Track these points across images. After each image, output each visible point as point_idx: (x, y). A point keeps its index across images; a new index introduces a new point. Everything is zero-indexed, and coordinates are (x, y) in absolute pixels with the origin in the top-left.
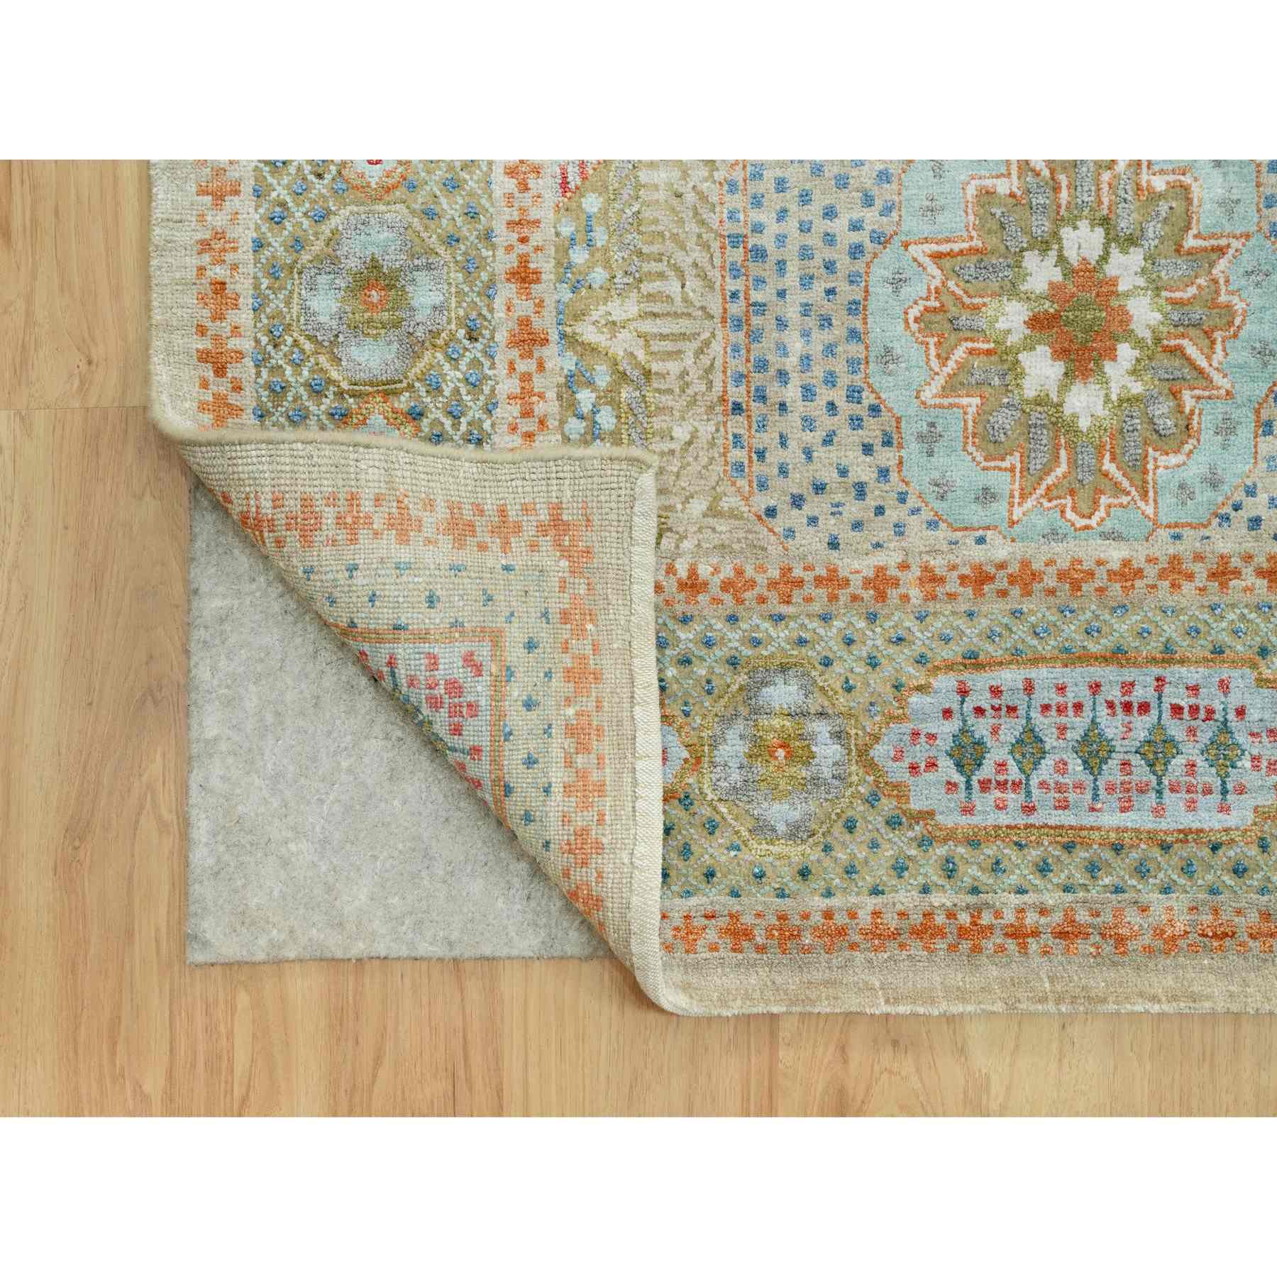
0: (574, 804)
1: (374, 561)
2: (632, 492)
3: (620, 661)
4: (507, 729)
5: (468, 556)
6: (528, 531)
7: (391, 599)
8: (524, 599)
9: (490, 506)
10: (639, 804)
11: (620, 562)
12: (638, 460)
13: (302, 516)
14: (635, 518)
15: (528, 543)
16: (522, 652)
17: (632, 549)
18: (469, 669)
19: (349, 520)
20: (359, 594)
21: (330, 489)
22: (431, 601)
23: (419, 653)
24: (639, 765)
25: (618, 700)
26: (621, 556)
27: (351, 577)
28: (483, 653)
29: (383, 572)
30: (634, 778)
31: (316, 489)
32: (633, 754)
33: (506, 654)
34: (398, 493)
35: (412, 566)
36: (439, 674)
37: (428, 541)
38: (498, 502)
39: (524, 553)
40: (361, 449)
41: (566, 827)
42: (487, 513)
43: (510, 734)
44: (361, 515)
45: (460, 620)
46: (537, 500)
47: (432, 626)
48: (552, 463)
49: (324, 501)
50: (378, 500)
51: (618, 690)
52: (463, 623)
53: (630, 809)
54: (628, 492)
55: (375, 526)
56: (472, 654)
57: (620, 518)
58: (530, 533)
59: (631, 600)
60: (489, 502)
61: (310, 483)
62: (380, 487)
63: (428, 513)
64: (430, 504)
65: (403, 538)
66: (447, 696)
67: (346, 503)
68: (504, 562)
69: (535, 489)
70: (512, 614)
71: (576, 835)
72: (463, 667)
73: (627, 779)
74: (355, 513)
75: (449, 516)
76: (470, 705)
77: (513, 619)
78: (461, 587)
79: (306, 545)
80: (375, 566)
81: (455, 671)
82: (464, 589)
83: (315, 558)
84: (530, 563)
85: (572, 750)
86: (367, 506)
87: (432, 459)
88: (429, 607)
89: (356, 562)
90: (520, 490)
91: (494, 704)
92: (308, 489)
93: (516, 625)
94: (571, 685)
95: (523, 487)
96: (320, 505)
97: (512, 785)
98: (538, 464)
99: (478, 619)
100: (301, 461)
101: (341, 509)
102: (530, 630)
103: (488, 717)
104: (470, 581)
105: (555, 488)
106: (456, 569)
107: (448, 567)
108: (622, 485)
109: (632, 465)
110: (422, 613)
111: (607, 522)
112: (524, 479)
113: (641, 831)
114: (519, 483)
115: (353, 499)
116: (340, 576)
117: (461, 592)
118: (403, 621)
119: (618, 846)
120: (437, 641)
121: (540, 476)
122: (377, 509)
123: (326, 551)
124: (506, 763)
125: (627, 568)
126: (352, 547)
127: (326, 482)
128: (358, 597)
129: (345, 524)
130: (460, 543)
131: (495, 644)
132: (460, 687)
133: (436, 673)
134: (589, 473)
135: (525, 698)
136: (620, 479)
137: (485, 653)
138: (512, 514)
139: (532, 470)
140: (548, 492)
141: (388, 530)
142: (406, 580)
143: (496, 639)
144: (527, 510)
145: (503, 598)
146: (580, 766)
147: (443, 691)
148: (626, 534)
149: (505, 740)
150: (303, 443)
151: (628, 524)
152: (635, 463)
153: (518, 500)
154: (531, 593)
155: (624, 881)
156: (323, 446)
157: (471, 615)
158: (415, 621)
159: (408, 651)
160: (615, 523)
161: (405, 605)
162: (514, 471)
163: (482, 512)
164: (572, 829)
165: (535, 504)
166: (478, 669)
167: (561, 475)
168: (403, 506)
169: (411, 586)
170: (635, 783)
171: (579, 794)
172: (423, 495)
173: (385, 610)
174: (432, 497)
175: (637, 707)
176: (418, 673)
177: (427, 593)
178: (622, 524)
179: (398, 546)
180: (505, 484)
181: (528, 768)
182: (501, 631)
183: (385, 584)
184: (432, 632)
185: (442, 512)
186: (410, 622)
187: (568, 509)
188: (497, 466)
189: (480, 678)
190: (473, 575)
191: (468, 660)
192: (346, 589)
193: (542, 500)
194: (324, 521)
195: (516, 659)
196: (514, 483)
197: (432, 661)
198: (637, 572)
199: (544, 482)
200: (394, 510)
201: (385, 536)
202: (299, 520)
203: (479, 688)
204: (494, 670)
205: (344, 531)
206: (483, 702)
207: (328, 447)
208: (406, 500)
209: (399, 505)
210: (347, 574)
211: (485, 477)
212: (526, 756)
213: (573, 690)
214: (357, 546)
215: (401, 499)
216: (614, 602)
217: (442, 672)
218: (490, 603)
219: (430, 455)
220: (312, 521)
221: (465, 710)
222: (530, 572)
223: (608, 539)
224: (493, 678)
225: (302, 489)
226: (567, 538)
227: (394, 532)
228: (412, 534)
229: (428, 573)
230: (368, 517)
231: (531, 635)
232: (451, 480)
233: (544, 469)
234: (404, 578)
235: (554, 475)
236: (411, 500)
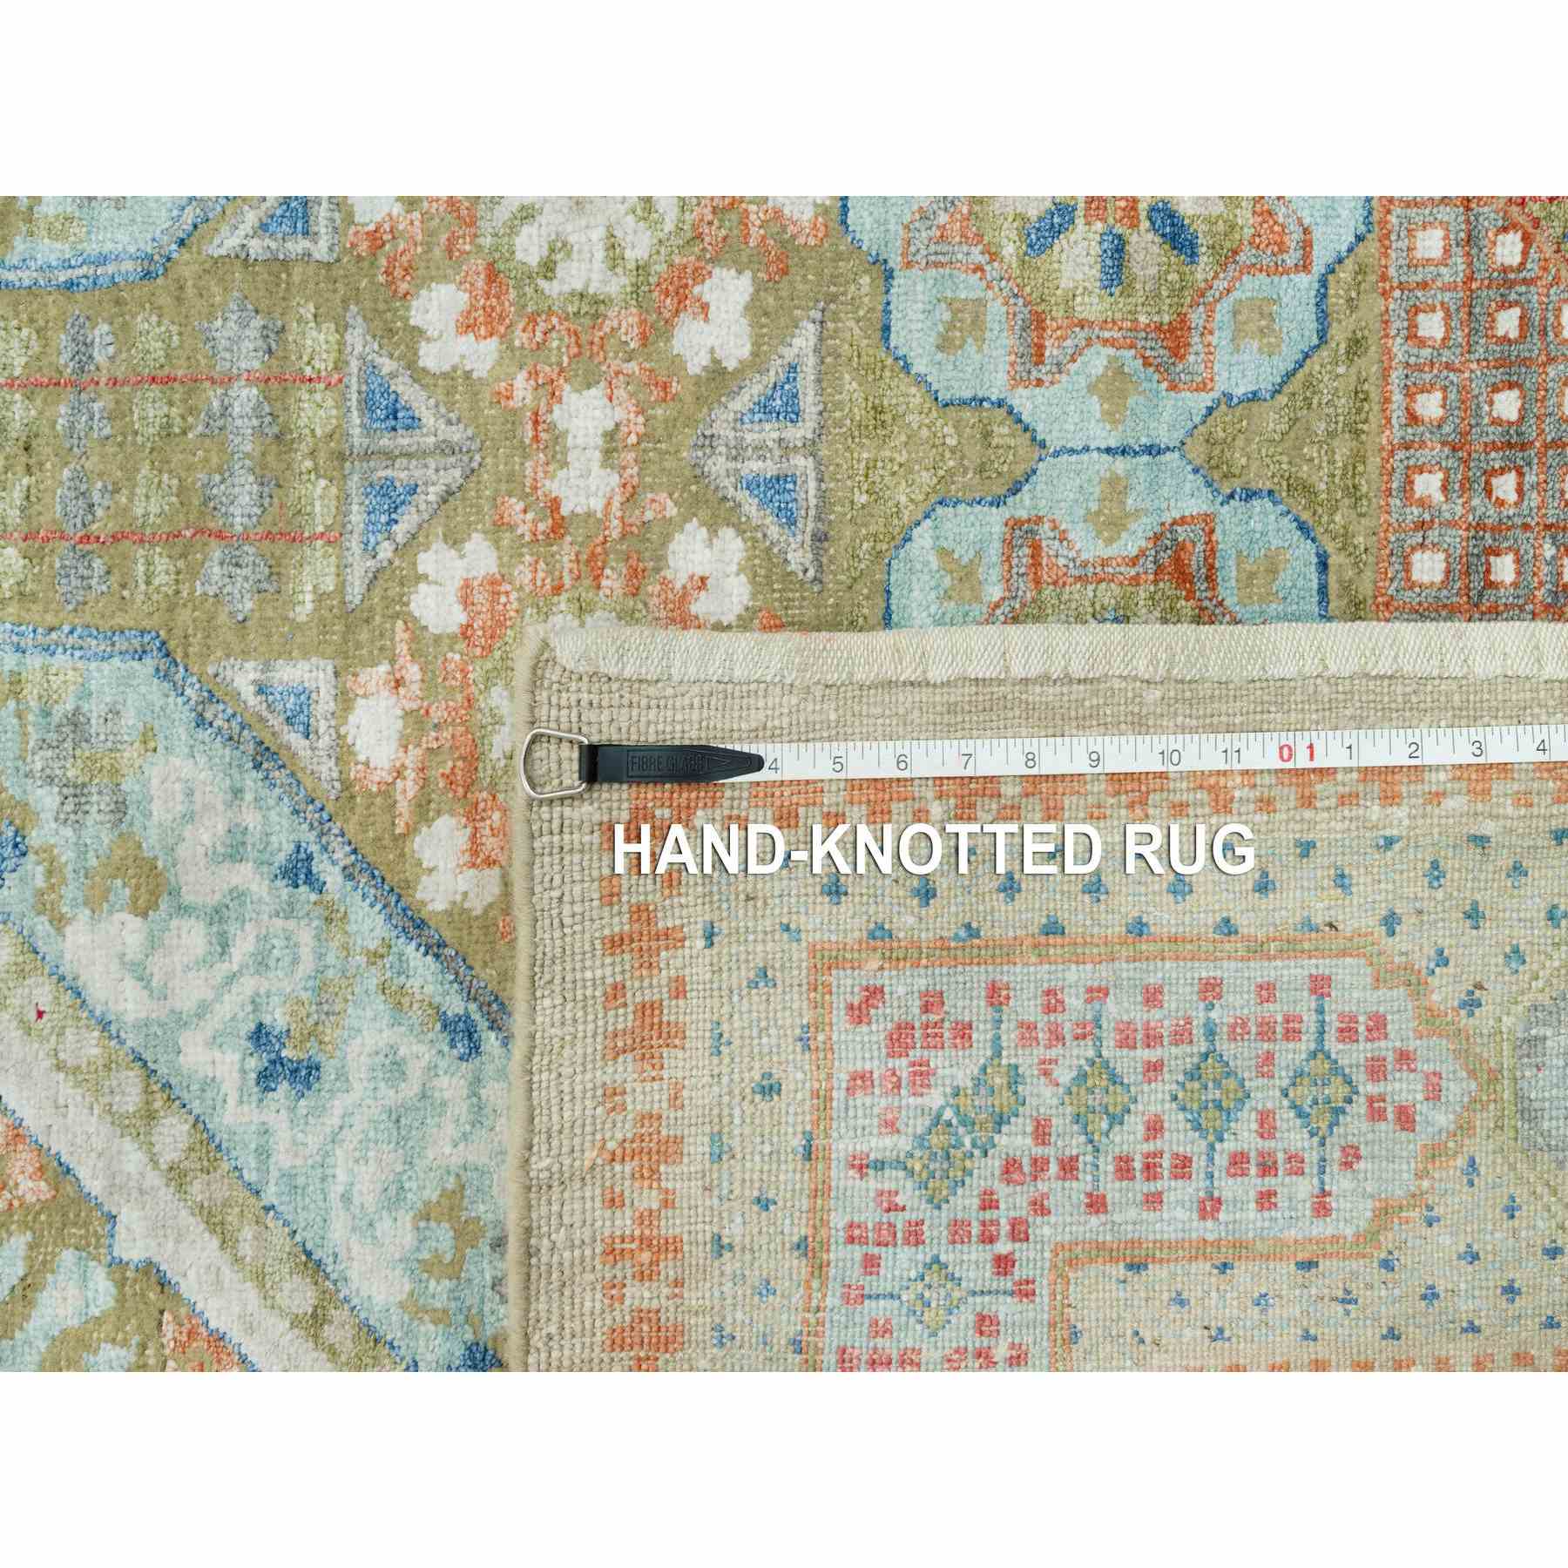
0: (1074, 798)
1: (708, 1203)
2: (585, 679)
3: (857, 708)
4: (963, 933)
5: (693, 1015)
6: (646, 894)
7: (766, 1168)
8: (760, 904)
9: (605, 970)
10: (1077, 670)
11: (696, 701)
12: (535, 668)
13: (636, 1348)
14: (627, 674)
15: (667, 892)
16: (846, 907)
17: (676, 678)
18: (873, 1011)
19: (646, 1257)
20: (756, 1231)
21: (599, 1296)
22: (769, 1089)
23: (847, 1109)
24: (1018, 671)
25: (916, 713)
26: (687, 701)
27: (731, 1247)
28: (847, 985)
29: (725, 1184)
30: (1035, 681)
31: (598, 1323)
32: (1001, 682)
33: (849, 940)
34: (599, 1161)
35: (716, 1129)
36: (877, 1067)
37: (675, 1100)
38: (598, 953)
39: (683, 900)
40: (533, 1241)
41: (1108, 812)
42: (619, 978)
43: (968, 926)
44: (637, 1233)
45: (798, 1031)
46: (595, 873)
47: (808, 1085)
48: (537, 844)
49: (616, 1305)
50: (614, 1202)
51: (901, 711)
52: (802, 1027)
53: (1082, 687)
54: (584, 685)
55: (655, 1206)
56: (851, 1007)
57: (625, 701)
58: (650, 888)
59: (758, 682)
60: (599, 973)
61: (588, 1333)
62: (593, 1199)
63: (629, 1099)
64: (612, 1095)
65: (670, 1149)
66: (911, 1053)
67: (620, 1265)
68: (700, 943)
69: (577, 877)
70: (787, 929)
71: (1118, 793)
72: (869, 1023)
73: (1035, 694)
74: (633, 1246)
75: (630, 1057)
76: (926, 1008)
77: (793, 926)
78: (747, 1032)
79: (679, 1339)
80: (716, 1201)
81: (874, 1039)
82: (750, 1027)
83: (701, 1320)
84: (700, 889)
85: (994, 806)
86: (624, 1222)
87: (535, 1094)
88: (779, 1092)
89: (708, 1237)
90: (578, 908)
91: (924, 961)
92: (599, 1338)
93: (803, 918)
94: (894, 806)
95: (572, 903)
96: (622, 1315)
97: (1044, 921)
98: (537, 871)
99: (796, 997)
100: (555, 1354)
101: (629, 1273)
102: (810, 890)
103: (944, 971)
104: (736, 1017)
105: (576, 836)
106: (719, 1042)
107: (715, 1060)
108: (573, 698)
109: (543, 678)
110: (788, 1105)
111: (633, 729)
112: (560, 899)
113: (1118, 669)
114: (567, 910)
115: (613, 1253)
116: (728, 1269)
117: (755, 1033)
118: (797, 1142)
119: (1136, 710)
120: (829, 1077)
121: (557, 868)
122: (627, 1202)
123: (692, 1298)
124: (1011, 934)
125: (706, 687)
126: (686, 1248)
127: (588, 1304)
128: (760, 1233)
129: (651, 1264)
130: (672, 1035)
131: (834, 964)
132: (899, 1027)
133: (875, 1076)
134: (554, 766)
135: (915, 902)
136: (564, 703)
137: (849, 982)
138: (619, 924)
139: (547, 885)
140: (582, 851)
141: (659, 1179)
142: (738, 1139)
143: (828, 960)
144: (612, 895)
145: (760, 948)
146: (1018, 789)
147: (904, 1062)
148: (652, 691)
149: (978, 937)
150: (528, 1352)
151: (636, 686)
152: (539, 672)
153: (595, 914)
154: (750, 888)
155: (1188, 694)
156: (532, 1314)
157: (792, 1010)
158: (800, 1118)
159: (843, 1131)
160: (635, 712)
161: (775, 1139)
162: (547, 922)
163: (617, 991)
164: (1111, 801)
165: (601, 879)
166: (874, 994)
167: (556, 825)
168: (619, 1152)
169: (747, 1131)
170: (1045, 679)
171: (1060, 790)
172: (600, 1110)
173: (782, 1177)
174: (599, 1092)
175: (930, 675)
176: (876, 1111)
177: (758, 1098)
178: (635, 699)
179: (686, 1160)
180: (568, 939)
181: (1019, 891)
182: (813, 950)
183: (744, 1181)
184: (816, 1085)
185: (624, 1071)
186: (799, 1129)
187: (610, 809)
188: (539, 956)
189: (887, 989)
190: (726, 1009)
191: (859, 1014)
192: (748, 1257)
193: (595, 865)
194: (645, 1305)
195: (857, 920)
196: (567, 921)
197: (859, 1082)
198: (715, 671)
199: (567, 858)
200: (628, 1169)
201: (670, 1186)
202: (642, 1354)
203: (901, 990)
204: (874, 964)
205: (662, 1265)
206: (921, 983)
207: (533, 1307)
208: (611, 1145)
209: (618, 1158)
210: (727, 1255)
211: (557, 981)
212: (1002, 895)
213: (902, 805)
214: (685, 1238)
215: (607, 1156)
216: (761, 715)
217: (876, 1063)
218: (770, 973)
219: (530, 1098)
220: (646, 1328)
221: (933, 1018)
222: (715, 889)
223: (660, 727)
224: (887, 965)
225: (597, 1350)
226: (658, 813)
227: (662, 1168)
228: (664, 1132)
229: (726, 1099)
230: (641, 1219)
231: (818, 889)
232: (567, 1052)
233: (547, 859)
234: (736, 1143)
235: (556, 838)
236: (608, 1135)
